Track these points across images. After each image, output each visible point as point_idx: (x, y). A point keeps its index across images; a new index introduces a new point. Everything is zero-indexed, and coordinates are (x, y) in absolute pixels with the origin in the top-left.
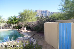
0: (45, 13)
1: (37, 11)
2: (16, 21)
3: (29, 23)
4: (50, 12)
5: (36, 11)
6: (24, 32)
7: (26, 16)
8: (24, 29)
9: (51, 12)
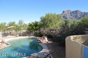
0: (75, 14)
1: (65, 12)
2: (36, 28)
3: (51, 30)
4: (82, 13)
5: (63, 12)
6: (44, 42)
7: (48, 21)
8: (44, 39)
9: (84, 13)
